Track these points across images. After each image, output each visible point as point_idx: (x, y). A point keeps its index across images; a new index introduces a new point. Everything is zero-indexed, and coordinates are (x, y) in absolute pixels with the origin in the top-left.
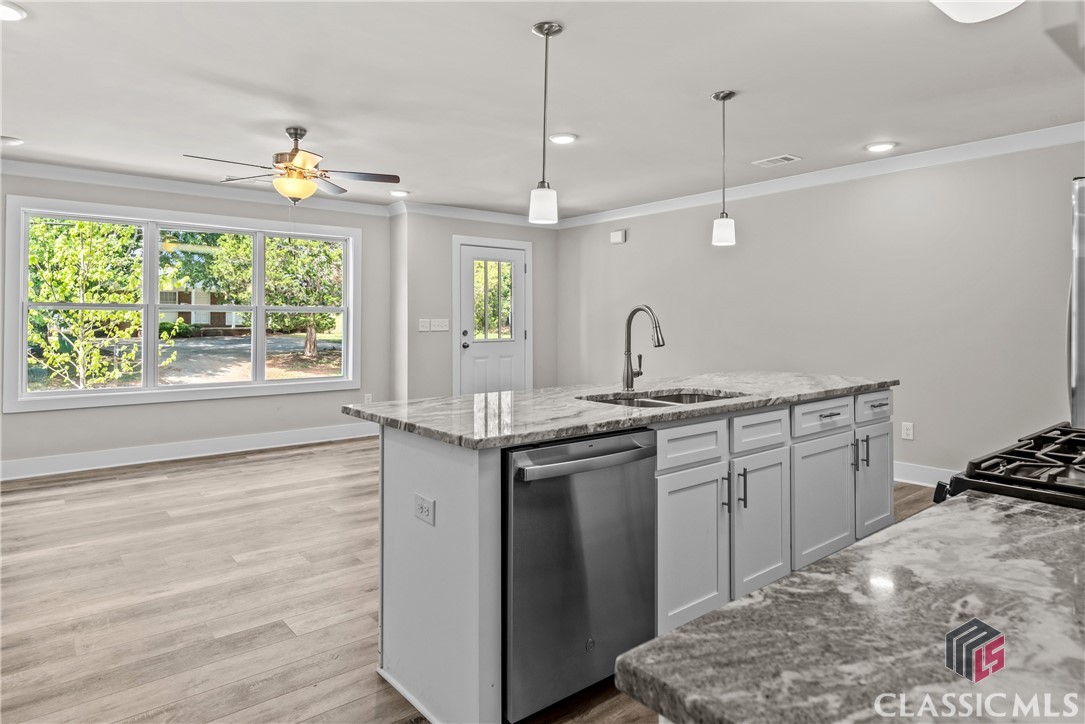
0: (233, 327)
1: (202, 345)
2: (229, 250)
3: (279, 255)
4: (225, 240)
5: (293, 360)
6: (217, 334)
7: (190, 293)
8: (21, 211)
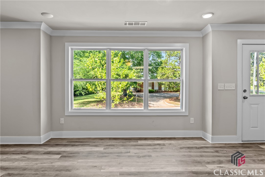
0: (163, 91)
1: (156, 95)
2: (160, 71)
3: (172, 71)
4: (160, 69)
5: (176, 99)
6: (160, 92)
7: (154, 83)
8: (70, 48)
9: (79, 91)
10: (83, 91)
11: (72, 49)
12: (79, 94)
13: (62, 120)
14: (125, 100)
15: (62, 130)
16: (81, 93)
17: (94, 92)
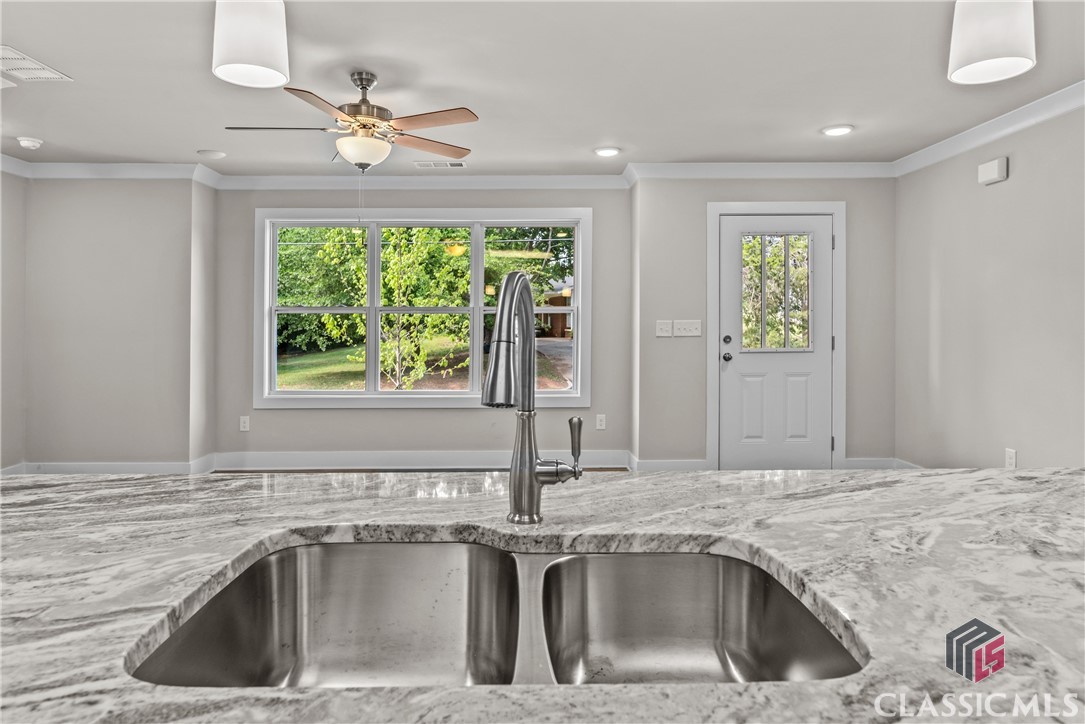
8: (267, 222)
9: (309, 333)
10: (321, 335)
11: (273, 225)
12: (306, 345)
13: (245, 423)
14: (443, 368)
15: (244, 447)
16: (315, 340)
17: (346, 341)
